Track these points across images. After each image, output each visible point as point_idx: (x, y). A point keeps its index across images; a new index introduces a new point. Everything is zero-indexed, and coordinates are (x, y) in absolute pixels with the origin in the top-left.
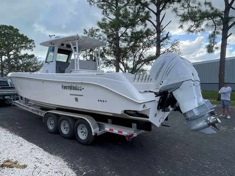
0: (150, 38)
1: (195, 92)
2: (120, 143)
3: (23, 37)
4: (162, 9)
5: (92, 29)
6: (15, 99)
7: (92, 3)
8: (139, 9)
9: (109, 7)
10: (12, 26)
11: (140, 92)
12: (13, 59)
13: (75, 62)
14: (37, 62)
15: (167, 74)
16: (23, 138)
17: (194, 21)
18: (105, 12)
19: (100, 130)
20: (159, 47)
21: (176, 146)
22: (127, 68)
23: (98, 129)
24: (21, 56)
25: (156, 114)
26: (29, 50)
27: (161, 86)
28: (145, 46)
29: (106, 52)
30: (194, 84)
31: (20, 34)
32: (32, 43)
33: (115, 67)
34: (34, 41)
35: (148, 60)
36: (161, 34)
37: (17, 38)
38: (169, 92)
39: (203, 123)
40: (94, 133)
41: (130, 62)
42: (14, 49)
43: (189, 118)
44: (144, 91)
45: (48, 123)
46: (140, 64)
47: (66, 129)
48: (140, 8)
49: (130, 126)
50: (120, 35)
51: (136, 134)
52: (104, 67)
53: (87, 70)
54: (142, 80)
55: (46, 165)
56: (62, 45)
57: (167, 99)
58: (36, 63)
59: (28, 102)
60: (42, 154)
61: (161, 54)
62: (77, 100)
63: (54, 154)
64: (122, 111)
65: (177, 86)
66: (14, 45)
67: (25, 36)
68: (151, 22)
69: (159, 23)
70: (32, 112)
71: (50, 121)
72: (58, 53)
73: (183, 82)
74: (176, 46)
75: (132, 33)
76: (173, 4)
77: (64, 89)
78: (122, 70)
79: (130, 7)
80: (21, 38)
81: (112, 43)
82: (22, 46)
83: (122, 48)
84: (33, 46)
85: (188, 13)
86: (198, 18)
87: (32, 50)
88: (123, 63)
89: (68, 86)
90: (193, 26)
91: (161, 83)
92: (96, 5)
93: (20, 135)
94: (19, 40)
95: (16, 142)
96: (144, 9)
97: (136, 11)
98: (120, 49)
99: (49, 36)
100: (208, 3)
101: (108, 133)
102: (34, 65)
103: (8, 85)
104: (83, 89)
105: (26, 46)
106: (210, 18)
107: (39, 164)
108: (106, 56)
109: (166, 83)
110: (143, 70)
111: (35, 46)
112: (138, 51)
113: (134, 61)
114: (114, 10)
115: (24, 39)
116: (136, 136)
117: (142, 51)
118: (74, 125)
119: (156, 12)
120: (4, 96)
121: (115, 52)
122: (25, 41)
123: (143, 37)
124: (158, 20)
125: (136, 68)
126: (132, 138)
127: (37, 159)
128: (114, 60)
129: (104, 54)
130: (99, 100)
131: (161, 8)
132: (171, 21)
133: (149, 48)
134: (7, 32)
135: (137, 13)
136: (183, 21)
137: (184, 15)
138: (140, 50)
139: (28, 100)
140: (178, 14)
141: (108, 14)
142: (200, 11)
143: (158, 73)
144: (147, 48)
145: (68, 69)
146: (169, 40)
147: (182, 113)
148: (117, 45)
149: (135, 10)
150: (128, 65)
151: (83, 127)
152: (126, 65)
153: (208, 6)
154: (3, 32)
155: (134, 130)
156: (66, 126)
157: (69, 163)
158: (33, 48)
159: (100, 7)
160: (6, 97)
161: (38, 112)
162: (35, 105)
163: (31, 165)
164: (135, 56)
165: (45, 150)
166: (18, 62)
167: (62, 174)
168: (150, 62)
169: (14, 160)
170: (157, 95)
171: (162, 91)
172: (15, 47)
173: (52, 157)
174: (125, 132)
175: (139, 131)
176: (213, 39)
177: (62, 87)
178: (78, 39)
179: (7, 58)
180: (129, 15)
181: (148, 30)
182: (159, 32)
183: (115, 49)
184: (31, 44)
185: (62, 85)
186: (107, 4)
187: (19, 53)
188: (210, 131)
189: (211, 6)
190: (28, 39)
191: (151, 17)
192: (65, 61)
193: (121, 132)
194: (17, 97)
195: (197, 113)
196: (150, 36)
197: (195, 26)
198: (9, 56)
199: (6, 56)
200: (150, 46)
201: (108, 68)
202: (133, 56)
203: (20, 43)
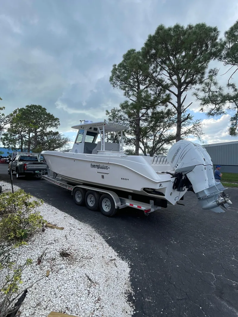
0: (171, 118)
1: (206, 175)
2: (139, 218)
3: (50, 116)
4: (184, 90)
5: (114, 109)
6: (44, 174)
7: (115, 86)
8: (160, 91)
9: (131, 89)
10: (41, 105)
11: (158, 173)
12: (39, 135)
13: (102, 144)
14: (61, 139)
15: (182, 158)
16: (56, 207)
17: (214, 104)
18: (127, 94)
19: (121, 205)
20: (179, 128)
21: (190, 224)
22: (146, 147)
23: (120, 203)
24: (46, 133)
25: (172, 193)
26: (54, 127)
27: (176, 169)
28: (166, 126)
29: (127, 131)
30: (205, 168)
31: (47, 113)
32: (57, 121)
33: (135, 146)
34: (59, 119)
35: (168, 140)
36: (182, 114)
37: (44, 117)
38: (183, 174)
39: (213, 203)
40: (117, 206)
41: (150, 141)
42: (41, 126)
43: (200, 198)
44: (162, 172)
45: (76, 196)
46: (160, 143)
47: (91, 202)
48: (161, 89)
49: (149, 203)
50: (140, 115)
51: (153, 209)
52: (124, 145)
53: (111, 151)
54: (160, 162)
55: (79, 229)
56: (91, 128)
57: (181, 180)
58: (59, 140)
59: (56, 177)
60: (74, 221)
61: (182, 134)
62: (103, 177)
63: (83, 222)
64: (142, 189)
65: (190, 169)
66: (41, 122)
67: (51, 114)
68: (172, 104)
69: (180, 104)
70: (61, 186)
71: (78, 195)
72: (87, 135)
73: (196, 166)
74: (198, 126)
75: (153, 113)
76: (195, 85)
77: (93, 167)
78: (141, 149)
79: (151, 89)
80: (48, 116)
81: (132, 123)
82: (48, 124)
83: (142, 128)
84: (58, 124)
85: (209, 97)
86: (219, 102)
87: (57, 128)
88: (143, 143)
89: (96, 165)
90: (214, 109)
91: (177, 166)
92: (118, 87)
93: (53, 205)
94: (46, 118)
95: (51, 210)
96: (165, 91)
97: (158, 93)
98: (140, 129)
99: (80, 121)
100: (231, 85)
101: (128, 208)
102: (57, 142)
103: (38, 161)
104: (109, 168)
105: (51, 124)
106: (232, 101)
107: (73, 228)
108: (126, 135)
109: (181, 166)
110: (163, 149)
111: (59, 124)
112: (159, 130)
113: (154, 140)
114: (136, 92)
115: (51, 118)
116: (153, 211)
117: (163, 131)
118: (99, 199)
119: (177, 94)
120: (34, 170)
121: (135, 132)
122: (51, 119)
123: (163, 117)
124: (179, 101)
125: (156, 147)
126: (149, 212)
127: (70, 224)
128: (134, 139)
129: (125, 133)
130: (122, 179)
131: (182, 90)
132: (192, 103)
133: (169, 128)
134: (36, 111)
135: (158, 94)
136: (204, 104)
137: (204, 98)
138: (160, 130)
139: (57, 174)
140: (198, 98)
141: (130, 95)
142: (221, 95)
143: (174, 157)
144: (167, 128)
145: (94, 150)
146: (191, 120)
147: (194, 193)
148: (138, 124)
149: (156, 92)
150: (148, 144)
151: (107, 201)
152: (146, 144)
153: (230, 87)
154: (32, 111)
155: (152, 206)
156: (92, 199)
157: (96, 230)
158: (58, 126)
159: (122, 89)
160: (36, 172)
161: (66, 186)
162: (62, 180)
163: (67, 228)
164: (155, 136)
165: (76, 218)
166: (44, 138)
167: (92, 236)
168: (171, 141)
169: (54, 224)
170: (173, 176)
171: (177, 173)
172: (41, 124)
173: (82, 224)
174: (144, 207)
175: (156, 207)
176: (235, 121)
177: (91, 166)
178: (104, 125)
179: (34, 134)
180: (150, 97)
181: (169, 110)
182: (179, 113)
183: (136, 129)
184: (56, 123)
185: (91, 164)
186: (129, 86)
187: (44, 131)
188: (220, 210)
189: (234, 87)
190: (54, 117)
191: (172, 99)
192: (91, 142)
193: (140, 207)
194: (46, 171)
195: (208, 193)
196: (171, 117)
197: (215, 108)
198: (36, 132)
199: (33, 133)
200: (171, 126)
201: (128, 146)
202: (153, 135)
203: (46, 122)
